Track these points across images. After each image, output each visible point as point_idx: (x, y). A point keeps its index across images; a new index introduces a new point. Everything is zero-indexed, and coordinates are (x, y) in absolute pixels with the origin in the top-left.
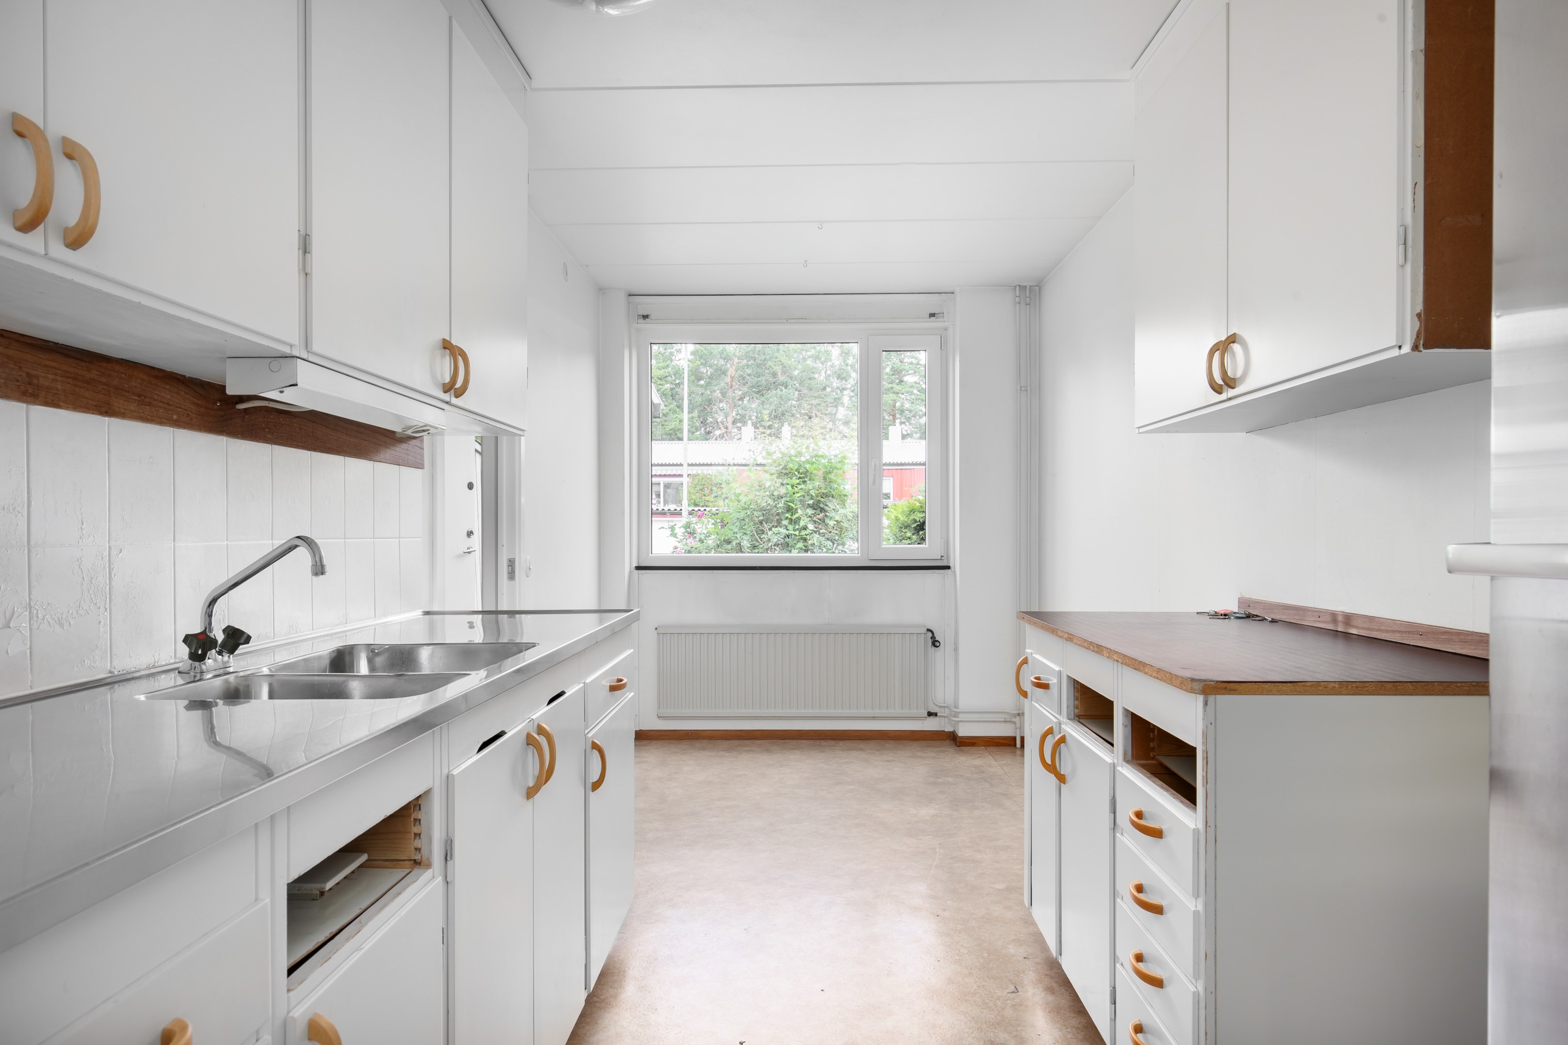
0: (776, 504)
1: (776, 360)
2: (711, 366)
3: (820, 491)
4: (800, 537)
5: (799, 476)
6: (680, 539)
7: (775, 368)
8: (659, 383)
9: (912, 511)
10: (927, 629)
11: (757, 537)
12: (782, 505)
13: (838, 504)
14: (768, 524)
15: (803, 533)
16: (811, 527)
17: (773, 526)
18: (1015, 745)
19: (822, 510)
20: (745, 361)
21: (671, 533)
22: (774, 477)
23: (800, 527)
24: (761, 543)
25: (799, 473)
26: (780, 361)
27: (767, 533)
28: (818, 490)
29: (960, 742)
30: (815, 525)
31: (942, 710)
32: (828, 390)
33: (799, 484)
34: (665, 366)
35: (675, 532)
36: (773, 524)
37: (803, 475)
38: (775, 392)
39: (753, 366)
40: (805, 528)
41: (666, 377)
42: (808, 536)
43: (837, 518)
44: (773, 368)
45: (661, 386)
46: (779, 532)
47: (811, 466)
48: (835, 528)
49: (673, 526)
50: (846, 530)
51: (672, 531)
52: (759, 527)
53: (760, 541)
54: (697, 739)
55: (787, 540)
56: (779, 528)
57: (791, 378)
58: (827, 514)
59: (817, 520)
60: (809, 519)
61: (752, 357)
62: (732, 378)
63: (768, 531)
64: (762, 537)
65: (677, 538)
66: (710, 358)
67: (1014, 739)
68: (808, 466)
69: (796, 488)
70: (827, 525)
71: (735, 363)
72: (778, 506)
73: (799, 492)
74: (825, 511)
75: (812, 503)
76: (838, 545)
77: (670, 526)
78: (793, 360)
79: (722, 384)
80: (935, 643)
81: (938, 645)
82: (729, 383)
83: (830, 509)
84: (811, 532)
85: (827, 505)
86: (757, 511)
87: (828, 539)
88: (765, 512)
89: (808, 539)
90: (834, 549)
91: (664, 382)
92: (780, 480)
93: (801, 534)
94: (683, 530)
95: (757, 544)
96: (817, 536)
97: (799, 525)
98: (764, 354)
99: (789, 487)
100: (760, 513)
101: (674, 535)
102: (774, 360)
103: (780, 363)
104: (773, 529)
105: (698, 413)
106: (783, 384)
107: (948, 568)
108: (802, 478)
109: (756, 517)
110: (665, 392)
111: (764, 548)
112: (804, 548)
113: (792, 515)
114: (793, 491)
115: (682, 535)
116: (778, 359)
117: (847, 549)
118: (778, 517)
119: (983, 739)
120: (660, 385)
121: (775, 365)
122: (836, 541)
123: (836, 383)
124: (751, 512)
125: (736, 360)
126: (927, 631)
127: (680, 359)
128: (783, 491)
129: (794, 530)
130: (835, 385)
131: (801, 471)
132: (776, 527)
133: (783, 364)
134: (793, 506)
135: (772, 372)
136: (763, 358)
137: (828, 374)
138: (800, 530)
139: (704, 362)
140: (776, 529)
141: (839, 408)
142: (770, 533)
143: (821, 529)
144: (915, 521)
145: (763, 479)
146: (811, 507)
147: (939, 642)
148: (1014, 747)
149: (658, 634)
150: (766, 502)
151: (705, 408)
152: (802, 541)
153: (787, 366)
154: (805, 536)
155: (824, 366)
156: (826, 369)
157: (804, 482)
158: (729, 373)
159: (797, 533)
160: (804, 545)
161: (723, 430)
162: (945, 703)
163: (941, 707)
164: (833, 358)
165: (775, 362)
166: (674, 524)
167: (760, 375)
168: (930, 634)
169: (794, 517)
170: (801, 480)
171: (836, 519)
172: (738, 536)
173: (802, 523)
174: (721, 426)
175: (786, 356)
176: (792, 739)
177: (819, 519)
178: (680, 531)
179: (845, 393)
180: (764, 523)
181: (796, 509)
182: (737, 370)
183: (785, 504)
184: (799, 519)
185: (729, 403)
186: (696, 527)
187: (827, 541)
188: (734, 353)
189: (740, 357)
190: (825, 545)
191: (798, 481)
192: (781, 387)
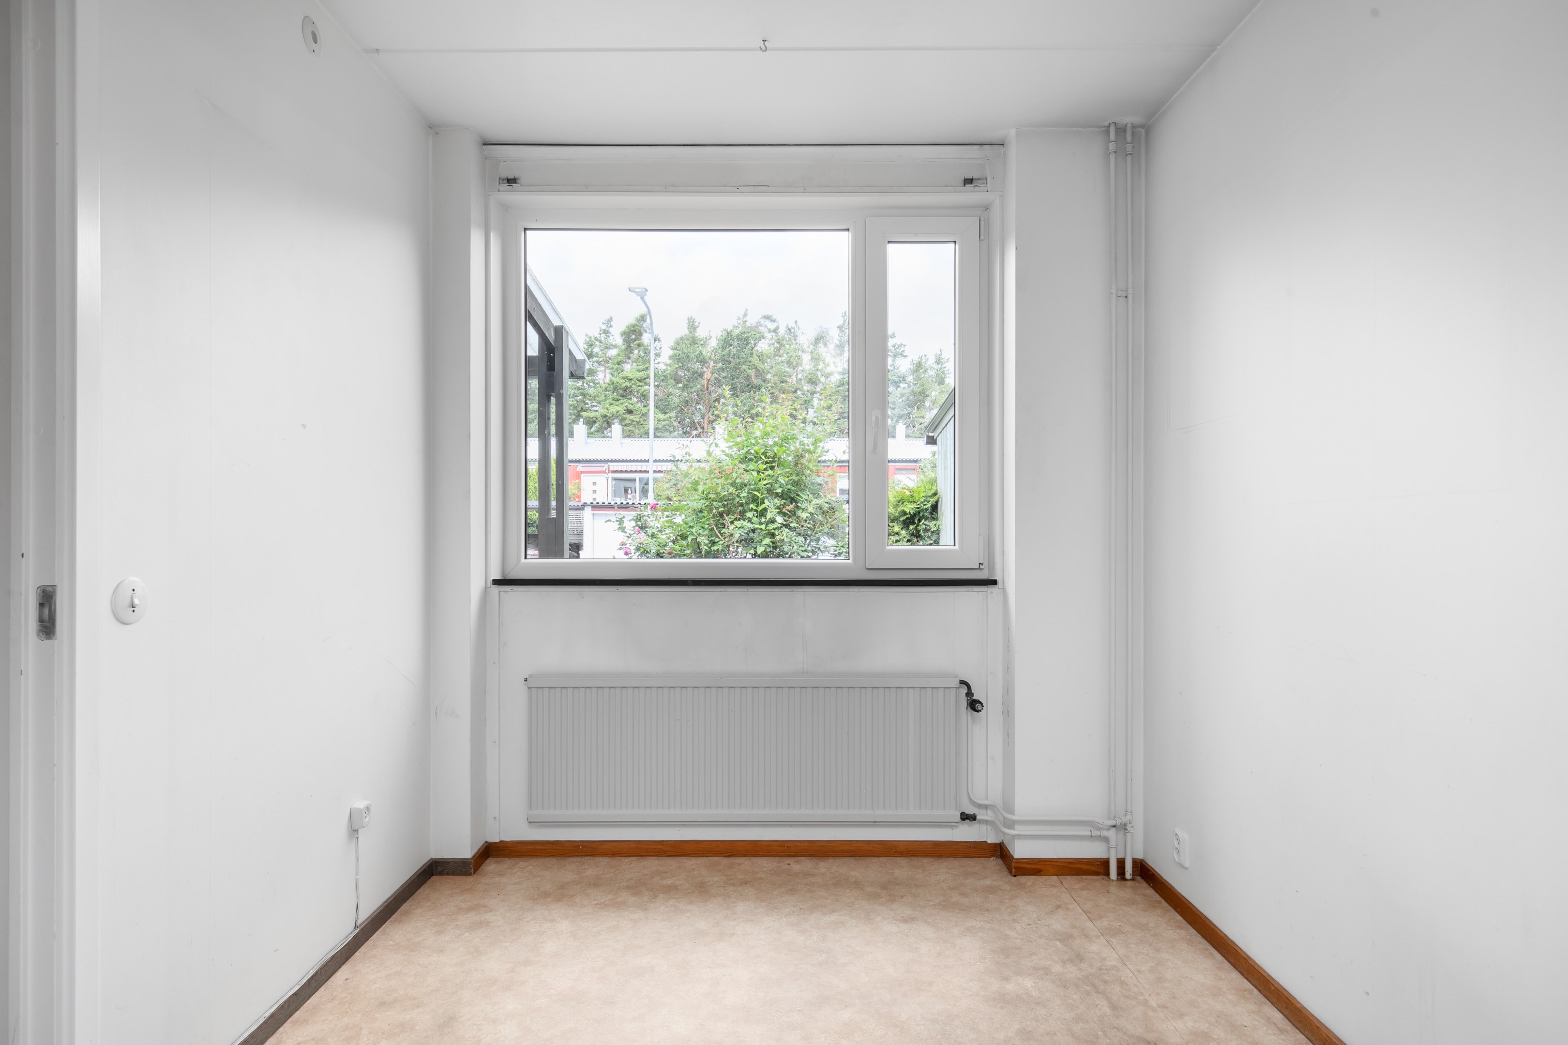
0: (739, 493)
1: (750, 364)
2: (688, 370)
3: (790, 478)
4: (767, 532)
5: (765, 460)
6: (630, 534)
7: (749, 371)
8: (638, 385)
9: (900, 501)
10: (960, 680)
11: (717, 531)
12: (745, 495)
13: (811, 494)
14: (729, 517)
15: (771, 527)
16: (780, 519)
17: (736, 519)
18: (1107, 873)
19: (793, 500)
20: (721, 364)
21: (619, 526)
22: (737, 462)
23: (767, 520)
24: (722, 538)
25: (765, 457)
26: (754, 365)
27: (728, 526)
28: (788, 477)
29: (1017, 868)
30: (785, 518)
31: (983, 811)
32: (799, 392)
33: (765, 469)
34: (644, 369)
35: (624, 526)
36: (736, 516)
37: (770, 459)
38: (748, 394)
39: (728, 369)
40: (773, 521)
41: (645, 379)
42: (777, 531)
43: (811, 510)
44: (747, 372)
45: (640, 388)
46: (743, 525)
47: (779, 449)
48: (808, 522)
49: (621, 519)
50: (821, 524)
51: (620, 524)
52: (719, 520)
53: (720, 537)
54: (592, 856)
55: (751, 535)
56: (742, 522)
57: (764, 381)
58: (799, 504)
59: (787, 512)
60: (777, 510)
61: (727, 361)
62: (708, 380)
63: (729, 525)
64: (722, 532)
65: (626, 532)
66: (687, 361)
67: (1106, 863)
68: (775, 449)
69: (762, 474)
70: (798, 517)
71: (711, 367)
72: (742, 495)
73: (766, 479)
74: (796, 502)
75: (780, 491)
76: (811, 540)
77: (618, 519)
78: (766, 364)
79: (698, 386)
80: (974, 705)
81: (980, 709)
82: (706, 385)
83: (802, 500)
84: (779, 525)
85: (798, 495)
86: (716, 501)
87: (800, 534)
88: (726, 503)
89: (777, 533)
90: (806, 546)
91: (643, 384)
92: (744, 466)
93: (768, 528)
94: (633, 523)
95: (717, 540)
96: (787, 530)
97: (766, 519)
98: (739, 357)
99: (755, 473)
100: (720, 504)
101: (622, 529)
102: (748, 364)
103: (753, 367)
104: (736, 523)
105: (676, 413)
106: (756, 387)
107: (994, 582)
108: (769, 463)
109: (715, 508)
110: (644, 393)
111: (725, 544)
112: (771, 544)
113: (757, 506)
114: (759, 477)
115: (632, 529)
116: (752, 363)
117: (821, 545)
118: (741, 509)
119: (1053, 863)
120: (639, 386)
121: (749, 369)
122: (808, 536)
123: (806, 387)
124: (710, 503)
125: (712, 364)
126: (960, 683)
127: (658, 363)
128: (746, 477)
129: (760, 524)
130: (805, 388)
131: (768, 454)
132: (739, 520)
133: (756, 368)
134: (759, 495)
135: (746, 376)
136: (738, 361)
137: (799, 379)
138: (767, 524)
139: (682, 365)
140: (739, 522)
141: (809, 410)
142: (732, 527)
143: (792, 522)
144: (904, 513)
145: (724, 464)
146: (780, 497)
147: (982, 704)
148: (1105, 877)
149: (529, 688)
150: (728, 491)
151: (682, 409)
152: (769, 536)
153: (760, 370)
154: (773, 531)
155: (795, 370)
156: (797, 374)
157: (772, 468)
158: (705, 376)
159: (763, 527)
160: (771, 542)
161: (700, 430)
162: (987, 798)
163: (980, 806)
164: (804, 363)
165: (749, 366)
166: (622, 517)
167: (734, 378)
168: (964, 690)
169: (760, 508)
170: (768, 465)
171: (809, 511)
172: (694, 530)
173: (769, 516)
174: (698, 426)
175: (760, 360)
176: (745, 856)
177: (790, 512)
178: (629, 525)
179: (815, 395)
180: (725, 516)
181: (763, 499)
182: (713, 373)
183: (749, 493)
184: (765, 510)
185: (706, 405)
186: (649, 520)
187: (799, 537)
188: (710, 356)
189: (716, 361)
190: (796, 541)
191: (765, 467)
192: (754, 389)
